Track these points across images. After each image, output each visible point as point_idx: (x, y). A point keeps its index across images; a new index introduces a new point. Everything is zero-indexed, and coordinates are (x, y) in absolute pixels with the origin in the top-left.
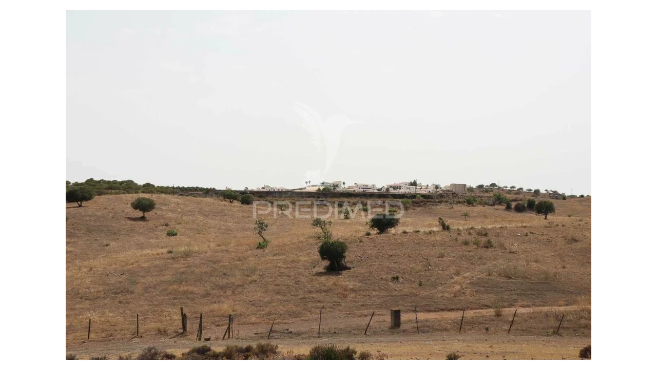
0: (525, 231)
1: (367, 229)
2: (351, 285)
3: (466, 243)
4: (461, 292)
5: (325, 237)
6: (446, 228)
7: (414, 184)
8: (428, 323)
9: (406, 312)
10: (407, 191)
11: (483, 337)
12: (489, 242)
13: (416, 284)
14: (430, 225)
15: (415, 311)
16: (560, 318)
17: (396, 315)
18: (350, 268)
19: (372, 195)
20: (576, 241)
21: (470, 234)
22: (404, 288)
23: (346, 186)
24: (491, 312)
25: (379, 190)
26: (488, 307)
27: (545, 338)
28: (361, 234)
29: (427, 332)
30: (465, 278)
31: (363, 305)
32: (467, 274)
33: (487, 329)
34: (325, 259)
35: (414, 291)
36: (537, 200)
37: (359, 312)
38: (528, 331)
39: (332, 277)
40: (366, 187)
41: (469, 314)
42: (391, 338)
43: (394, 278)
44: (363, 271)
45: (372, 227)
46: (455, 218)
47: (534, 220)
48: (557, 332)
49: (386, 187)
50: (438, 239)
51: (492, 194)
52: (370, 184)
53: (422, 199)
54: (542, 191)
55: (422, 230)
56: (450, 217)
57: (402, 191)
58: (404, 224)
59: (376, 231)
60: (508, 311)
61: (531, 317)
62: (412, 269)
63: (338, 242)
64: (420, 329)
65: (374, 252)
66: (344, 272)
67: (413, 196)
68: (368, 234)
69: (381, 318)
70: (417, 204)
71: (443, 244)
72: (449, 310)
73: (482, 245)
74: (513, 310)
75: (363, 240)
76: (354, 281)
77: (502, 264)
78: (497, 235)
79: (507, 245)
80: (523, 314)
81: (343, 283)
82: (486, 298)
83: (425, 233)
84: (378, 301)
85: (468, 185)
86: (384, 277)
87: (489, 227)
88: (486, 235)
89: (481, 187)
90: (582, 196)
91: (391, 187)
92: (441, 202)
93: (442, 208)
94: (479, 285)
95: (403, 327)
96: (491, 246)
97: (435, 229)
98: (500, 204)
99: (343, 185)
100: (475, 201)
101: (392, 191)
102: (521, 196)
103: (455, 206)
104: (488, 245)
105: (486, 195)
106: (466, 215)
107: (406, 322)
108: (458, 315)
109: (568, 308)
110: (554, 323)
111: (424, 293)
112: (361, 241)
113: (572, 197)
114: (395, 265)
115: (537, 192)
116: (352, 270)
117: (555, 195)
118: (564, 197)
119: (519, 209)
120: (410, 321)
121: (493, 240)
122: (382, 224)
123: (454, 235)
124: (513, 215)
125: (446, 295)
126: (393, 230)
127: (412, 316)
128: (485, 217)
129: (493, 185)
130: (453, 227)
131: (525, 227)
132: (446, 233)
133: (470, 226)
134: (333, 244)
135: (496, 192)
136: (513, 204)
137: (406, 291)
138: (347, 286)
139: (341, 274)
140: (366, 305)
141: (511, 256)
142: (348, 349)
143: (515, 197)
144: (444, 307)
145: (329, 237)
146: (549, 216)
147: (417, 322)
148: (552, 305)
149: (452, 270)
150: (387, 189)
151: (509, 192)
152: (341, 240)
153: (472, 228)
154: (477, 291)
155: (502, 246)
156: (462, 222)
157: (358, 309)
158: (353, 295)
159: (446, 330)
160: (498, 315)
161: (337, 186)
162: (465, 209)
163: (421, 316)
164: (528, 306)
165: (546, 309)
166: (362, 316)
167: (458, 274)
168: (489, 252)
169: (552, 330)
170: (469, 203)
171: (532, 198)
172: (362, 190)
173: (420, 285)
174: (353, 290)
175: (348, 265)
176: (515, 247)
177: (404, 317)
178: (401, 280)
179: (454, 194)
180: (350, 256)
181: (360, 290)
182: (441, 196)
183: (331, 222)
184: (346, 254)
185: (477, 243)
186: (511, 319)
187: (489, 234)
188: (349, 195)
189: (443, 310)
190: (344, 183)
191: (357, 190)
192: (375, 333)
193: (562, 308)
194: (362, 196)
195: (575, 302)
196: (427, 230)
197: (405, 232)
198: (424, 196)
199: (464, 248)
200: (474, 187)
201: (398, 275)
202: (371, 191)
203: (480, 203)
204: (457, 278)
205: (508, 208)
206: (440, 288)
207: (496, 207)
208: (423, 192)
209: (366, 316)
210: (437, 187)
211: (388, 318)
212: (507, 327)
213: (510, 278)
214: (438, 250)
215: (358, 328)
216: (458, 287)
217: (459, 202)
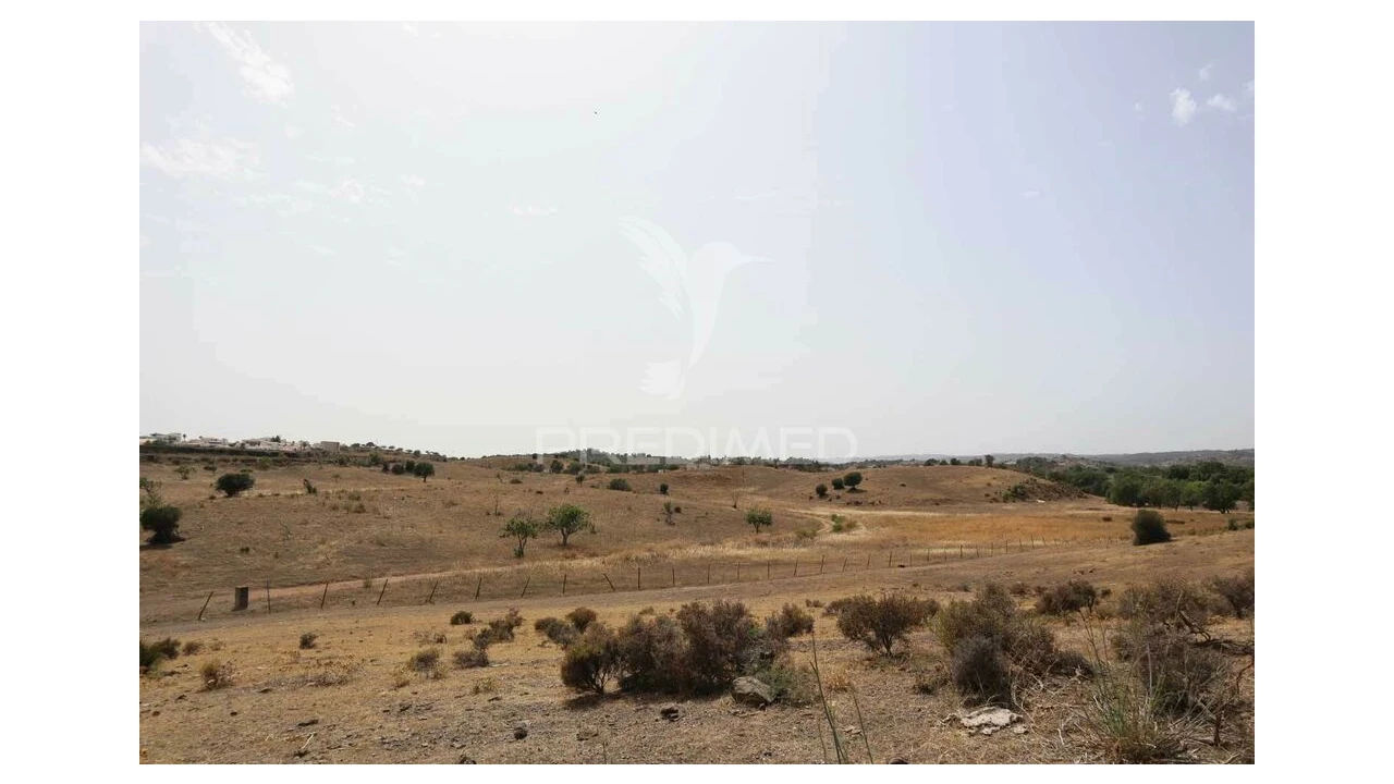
0: (402, 494)
1: (212, 491)
2: (183, 559)
3: (335, 508)
4: (327, 563)
5: (150, 502)
6: (311, 490)
7: (277, 440)
8: (282, 601)
9: (256, 589)
10: (268, 447)
11: (348, 612)
12: (362, 506)
13: (271, 556)
14: (295, 488)
15: (268, 588)
16: (434, 585)
17: (243, 594)
18: (183, 540)
19: (221, 451)
20: (454, 504)
21: (340, 498)
22: (255, 561)
23: (187, 440)
24: (360, 583)
25: (231, 445)
26: (355, 578)
27: (418, 608)
28: (203, 498)
29: (282, 610)
30: (331, 547)
31: (198, 585)
32: (333, 543)
33: (353, 603)
34: (150, 528)
35: (268, 564)
36: (417, 462)
37: (192, 594)
38: (399, 602)
39: (157, 551)
40: (215, 441)
41: (335, 587)
42: (235, 621)
43: (242, 550)
44: (202, 543)
45: (218, 489)
46: (324, 480)
47: (412, 482)
48: (430, 600)
49: (241, 442)
50: (302, 503)
51: (368, 454)
52: (220, 438)
53: (285, 457)
54: (423, 452)
55: (283, 493)
56: (319, 479)
57: (261, 447)
58: (262, 486)
59: (223, 494)
60: (378, 582)
61: (403, 585)
62: (267, 538)
63: (168, 506)
64: (272, 608)
65: (217, 520)
66: (176, 545)
67: (275, 454)
68: (212, 498)
69: (223, 598)
70: (279, 463)
71: (306, 509)
72: (311, 584)
73: (353, 508)
74: (384, 579)
75: (205, 505)
76: (189, 555)
77: (375, 530)
78: (371, 499)
79: (381, 511)
80: (394, 584)
81: (173, 558)
82: (354, 568)
83: (286, 496)
84: (220, 579)
85: (342, 443)
86: (230, 548)
87: (363, 490)
88: (358, 499)
89: (356, 446)
90: (463, 459)
91: (247, 442)
92: (309, 461)
93: (309, 468)
94: (347, 553)
95: (250, 607)
96: (364, 511)
97: (299, 492)
98: (376, 464)
99: (182, 439)
100: (349, 460)
101: (248, 447)
102: (399, 458)
103: (325, 467)
104: (361, 510)
105: (362, 454)
106: (337, 476)
107: (254, 601)
108: (318, 589)
109: (443, 575)
110: (427, 591)
111: (280, 566)
112: (202, 507)
113: (453, 459)
114: (246, 534)
115: (417, 453)
116: (187, 542)
117: (436, 457)
118: (445, 459)
119: (398, 471)
120: (260, 599)
121: (365, 503)
122: (232, 486)
123: (321, 499)
124: (390, 477)
125: (308, 567)
126: (245, 493)
127: (263, 594)
128: (359, 478)
129: (370, 444)
130: (321, 491)
131: (402, 490)
132: (313, 496)
133: (340, 489)
134: (161, 510)
135: (373, 453)
136: (391, 466)
137: (258, 564)
138: (177, 563)
139: (170, 547)
140: (203, 584)
141: (386, 522)
142: (168, 640)
143: (392, 457)
144: (304, 581)
145: (158, 501)
146: (429, 479)
147: (269, 600)
148: (426, 572)
149: (317, 538)
150: (243, 445)
151: (388, 452)
152: (173, 505)
153: (342, 491)
154: (344, 561)
155: (375, 510)
156: (332, 484)
157: (192, 589)
158: (184, 573)
159: (305, 607)
160: (367, 586)
161: (175, 439)
162: (337, 469)
163: (274, 593)
164: (402, 575)
165: (418, 577)
166: (196, 597)
167: (323, 542)
168: (361, 518)
169: (424, 599)
170: (342, 463)
171: (411, 459)
172: (208, 445)
173: (276, 556)
174: (186, 567)
175: (181, 536)
176: (388, 513)
177: (252, 596)
178: (252, 551)
179: (325, 453)
180: (184, 525)
181: (196, 566)
182: (309, 454)
183: (161, 483)
184: (179, 523)
185: (347, 508)
186: (381, 589)
187: (362, 498)
188: (190, 450)
189: (303, 584)
190: (184, 436)
191: (202, 444)
192: (213, 617)
193: (437, 575)
194: (209, 454)
195: (448, 568)
196: (289, 493)
197: (261, 496)
198: (288, 454)
199: (332, 513)
200: (349, 445)
201: (248, 545)
202: (220, 446)
203: (355, 464)
204: (321, 547)
205: (386, 469)
206: (301, 560)
207: (372, 468)
208: (287, 449)
209: (201, 597)
210: (305, 444)
211: (232, 599)
212: (375, 599)
213: (383, 545)
214: (300, 517)
215: (189, 613)
216: (322, 558)
217: (330, 462)
